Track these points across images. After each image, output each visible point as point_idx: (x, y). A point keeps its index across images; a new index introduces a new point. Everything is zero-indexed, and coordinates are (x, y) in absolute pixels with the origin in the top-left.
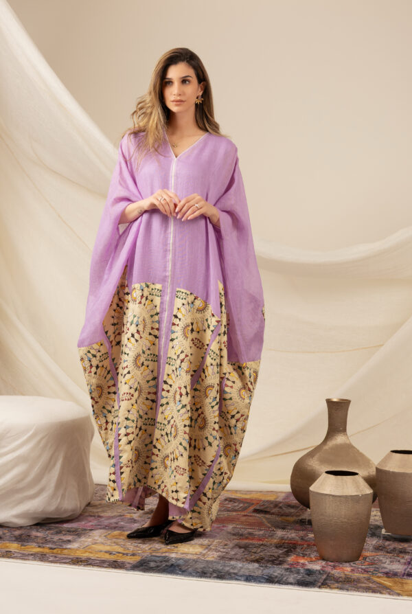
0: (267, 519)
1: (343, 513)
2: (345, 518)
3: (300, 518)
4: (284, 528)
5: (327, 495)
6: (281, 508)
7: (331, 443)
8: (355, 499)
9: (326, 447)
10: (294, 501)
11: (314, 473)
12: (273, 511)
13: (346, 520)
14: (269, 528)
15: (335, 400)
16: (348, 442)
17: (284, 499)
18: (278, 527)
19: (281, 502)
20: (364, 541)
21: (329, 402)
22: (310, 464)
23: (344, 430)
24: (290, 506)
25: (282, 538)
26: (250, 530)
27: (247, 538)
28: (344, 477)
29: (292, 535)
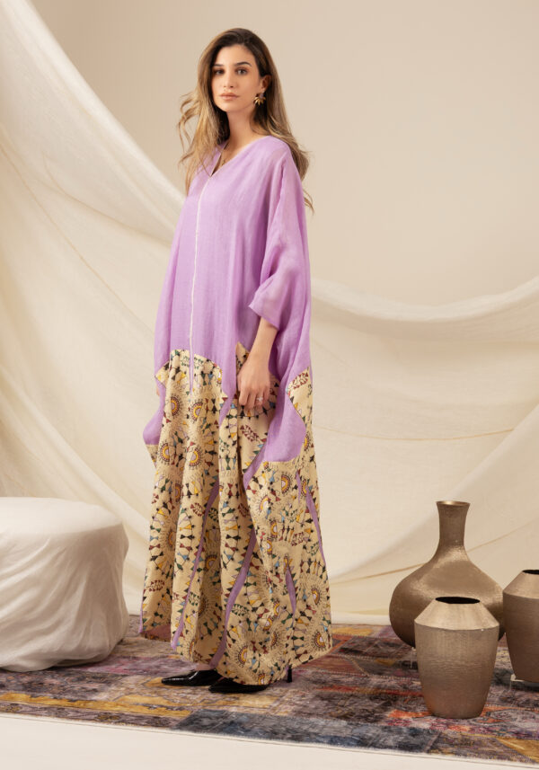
0: (358, 661)
1: (459, 653)
2: (462, 660)
3: (402, 660)
4: (380, 674)
5: (438, 629)
6: (376, 646)
7: (443, 561)
8: (475, 635)
9: (437, 566)
10: (394, 637)
11: (421, 599)
12: (366, 650)
13: (463, 663)
14: (361, 673)
15: (449, 503)
16: (465, 558)
17: (381, 635)
18: (373, 672)
19: (376, 639)
20: (487, 690)
21: (441, 506)
22: (415, 588)
23: (461, 543)
24: (388, 644)
25: (378, 687)
26: (336, 676)
27: (332, 687)
28: (462, 606)
29: (391, 682)
